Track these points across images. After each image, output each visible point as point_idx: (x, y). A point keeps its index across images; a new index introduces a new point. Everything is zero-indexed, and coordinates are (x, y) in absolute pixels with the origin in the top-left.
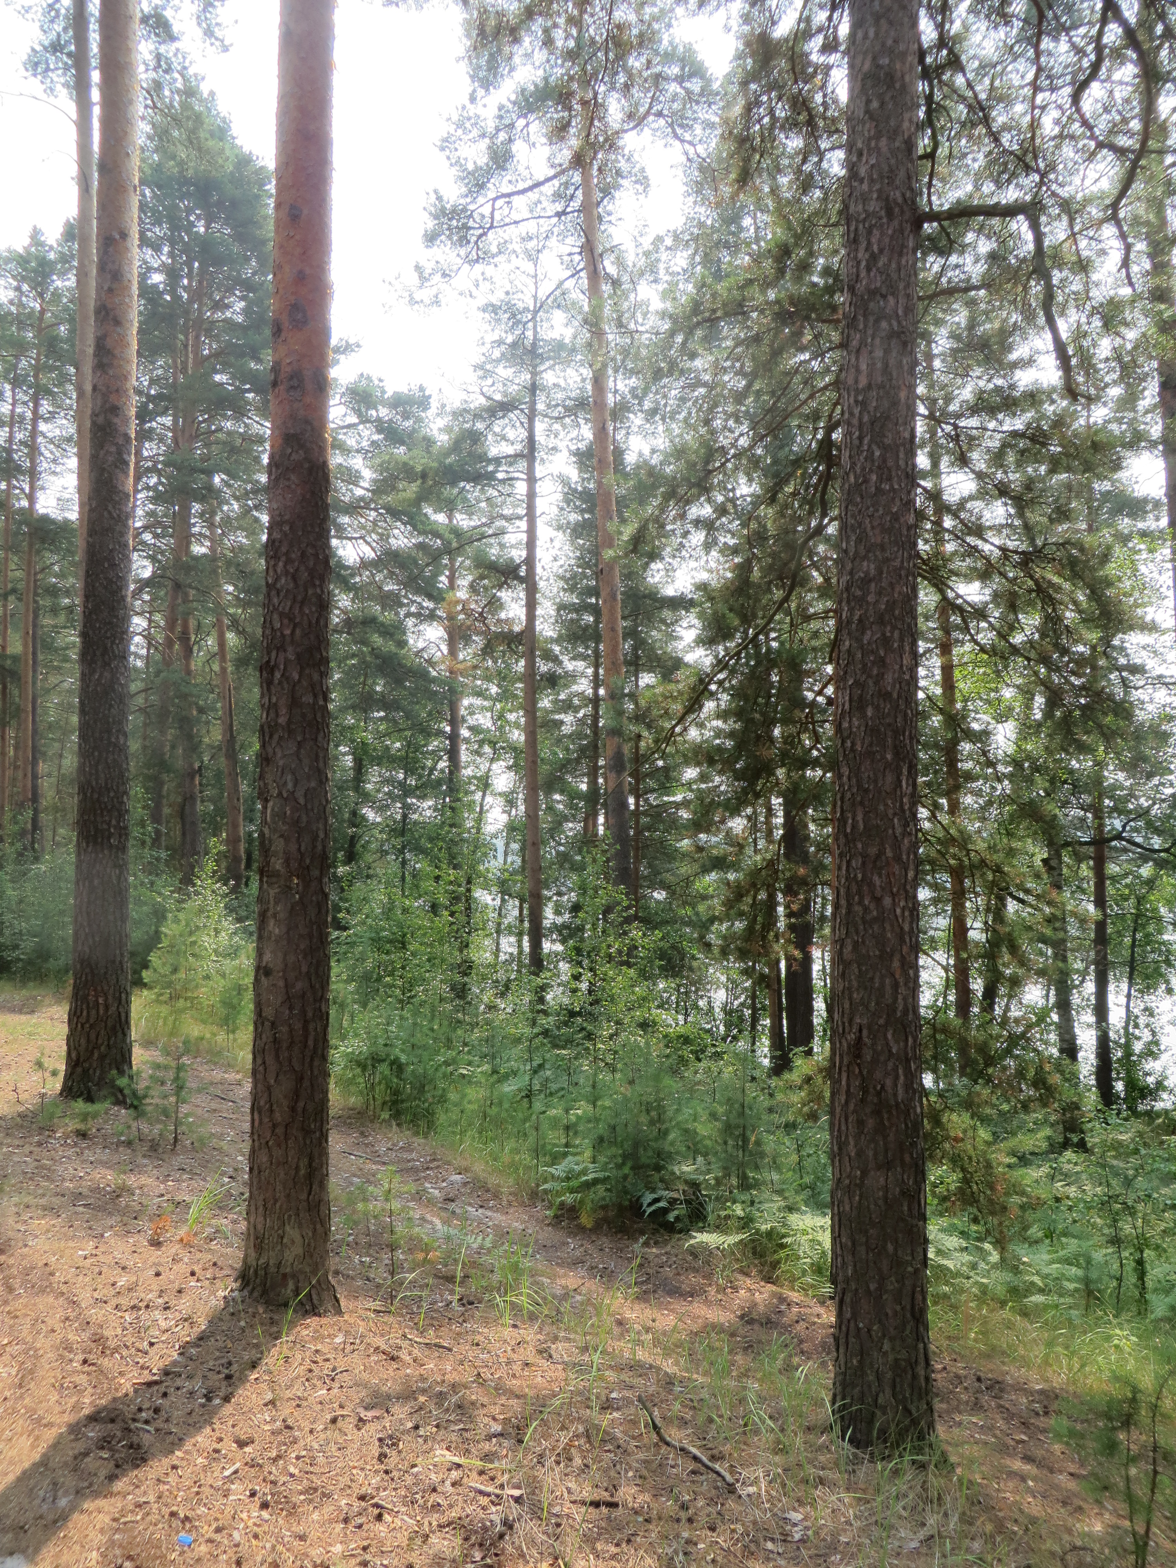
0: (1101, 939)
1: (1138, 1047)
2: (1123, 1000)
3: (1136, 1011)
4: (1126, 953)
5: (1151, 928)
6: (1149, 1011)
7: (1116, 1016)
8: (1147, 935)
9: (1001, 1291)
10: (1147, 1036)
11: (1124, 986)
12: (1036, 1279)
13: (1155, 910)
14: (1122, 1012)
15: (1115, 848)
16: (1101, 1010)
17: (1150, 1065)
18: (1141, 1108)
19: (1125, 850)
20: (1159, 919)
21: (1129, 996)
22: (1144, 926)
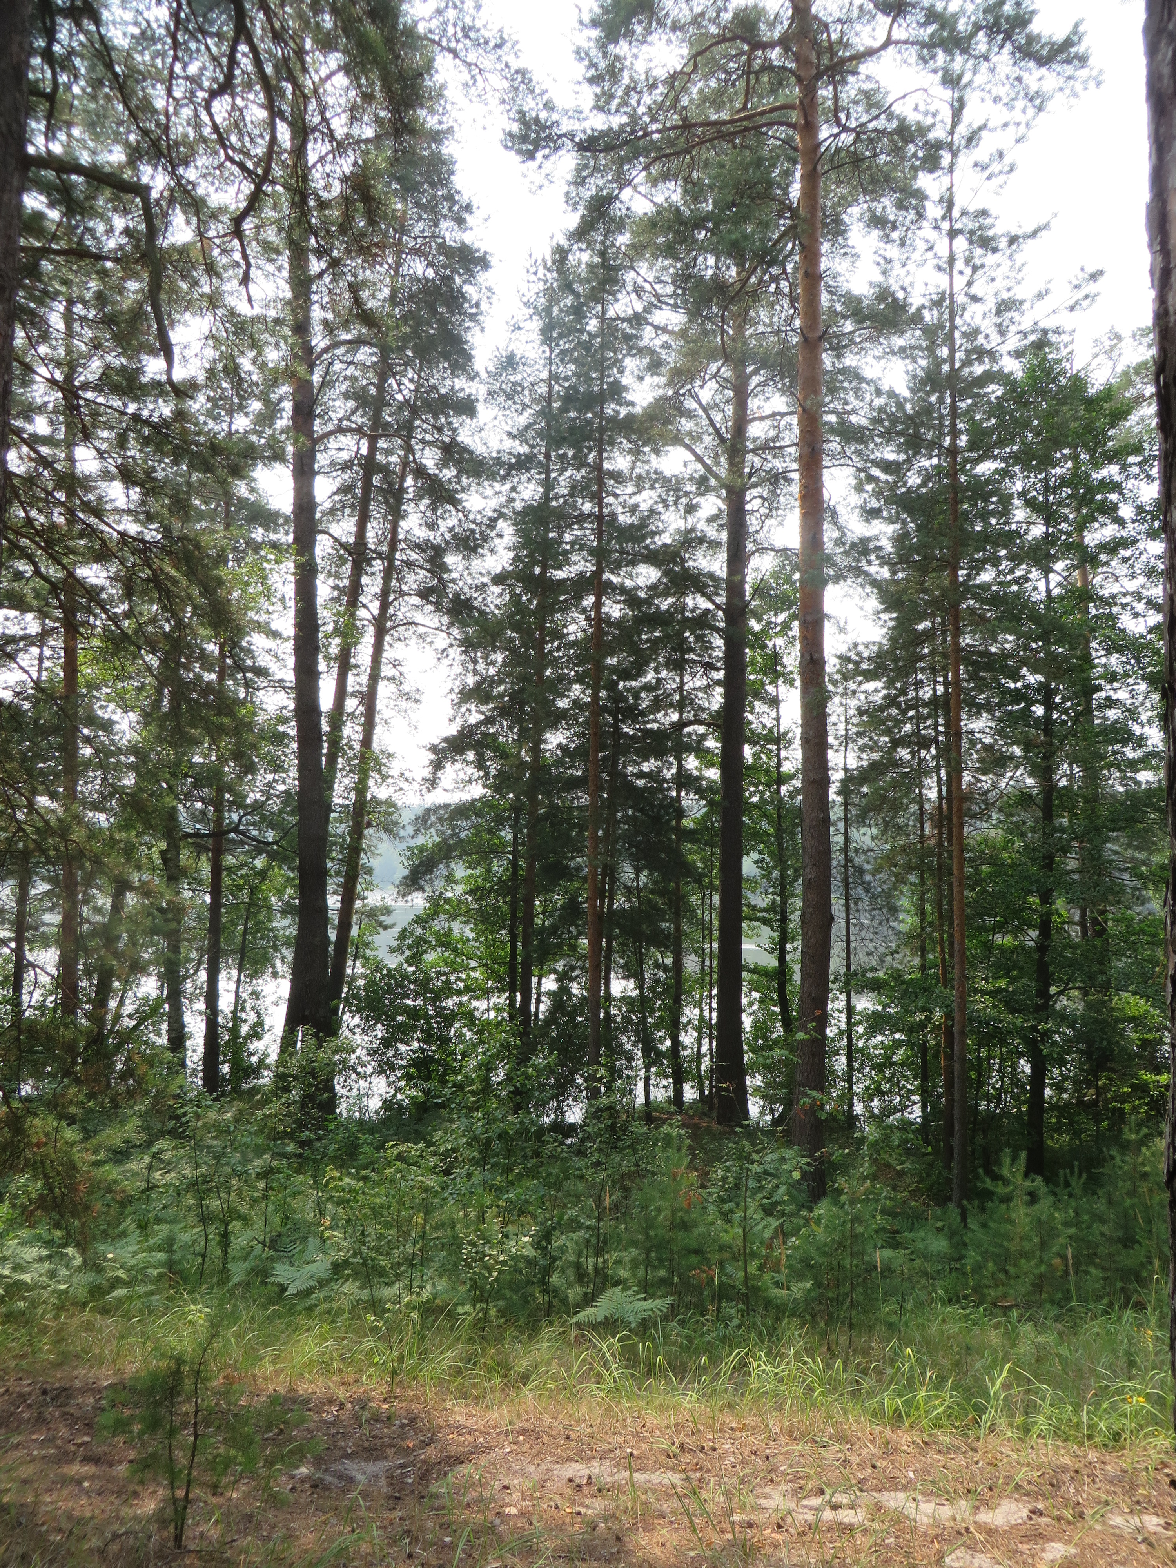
0: (215, 929)
1: (244, 1029)
2: (233, 986)
3: (244, 995)
4: (238, 940)
5: (262, 917)
6: (255, 995)
7: (225, 1003)
8: (257, 923)
9: (82, 1293)
10: (252, 1017)
11: (235, 973)
12: (121, 1274)
13: (266, 899)
14: (232, 998)
15: (233, 841)
16: (211, 997)
17: (255, 1045)
18: (244, 1086)
19: (242, 843)
20: (269, 908)
21: (238, 982)
22: (255, 914)
